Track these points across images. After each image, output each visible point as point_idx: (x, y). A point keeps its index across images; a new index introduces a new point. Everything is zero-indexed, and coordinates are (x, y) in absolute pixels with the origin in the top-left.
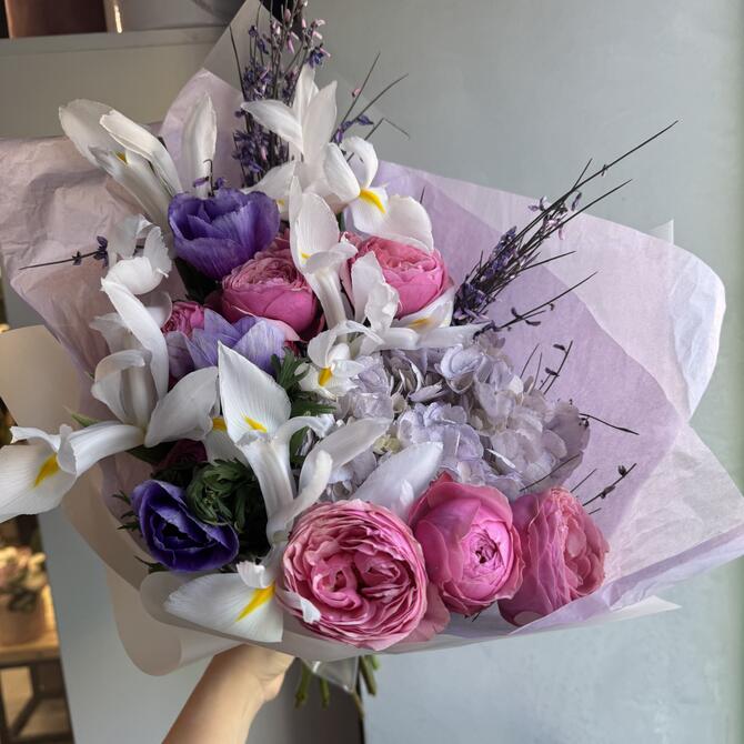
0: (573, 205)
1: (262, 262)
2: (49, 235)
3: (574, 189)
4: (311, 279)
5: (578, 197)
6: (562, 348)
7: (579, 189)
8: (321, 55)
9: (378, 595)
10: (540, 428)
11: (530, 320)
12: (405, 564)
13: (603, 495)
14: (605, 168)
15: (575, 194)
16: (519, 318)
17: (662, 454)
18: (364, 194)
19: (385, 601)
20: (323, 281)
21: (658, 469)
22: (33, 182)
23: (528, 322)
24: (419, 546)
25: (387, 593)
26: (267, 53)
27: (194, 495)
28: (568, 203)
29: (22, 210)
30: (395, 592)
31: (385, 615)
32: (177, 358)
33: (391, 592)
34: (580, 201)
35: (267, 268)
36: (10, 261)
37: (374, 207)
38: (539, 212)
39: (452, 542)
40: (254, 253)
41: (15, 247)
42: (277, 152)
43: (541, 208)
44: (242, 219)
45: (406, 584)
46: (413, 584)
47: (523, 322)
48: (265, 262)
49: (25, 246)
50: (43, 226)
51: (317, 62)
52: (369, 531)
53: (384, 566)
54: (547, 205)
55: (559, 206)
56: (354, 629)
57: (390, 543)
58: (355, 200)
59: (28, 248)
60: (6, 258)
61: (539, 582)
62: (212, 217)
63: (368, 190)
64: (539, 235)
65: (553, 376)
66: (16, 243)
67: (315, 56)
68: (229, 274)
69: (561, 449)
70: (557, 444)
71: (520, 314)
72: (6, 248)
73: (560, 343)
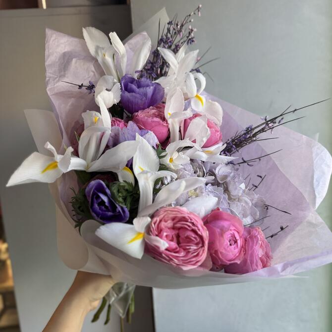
0: (280, 122)
1: (152, 111)
3: (281, 115)
4: (170, 121)
5: (282, 119)
6: (261, 177)
7: (283, 116)
8: (193, 41)
9: (188, 247)
10: (250, 204)
11: (249, 163)
12: (201, 237)
13: (272, 236)
14: (296, 110)
15: (281, 117)
16: (245, 162)
17: (301, 222)
18: (197, 96)
19: (190, 250)
20: (174, 124)
21: (299, 228)
22: (64, 52)
23: (248, 164)
24: (207, 232)
25: (192, 247)
26: (170, 34)
27: (115, 191)
28: (278, 120)
29: (58, 62)
30: (195, 247)
31: (190, 256)
32: (112, 137)
33: (194, 247)
35: (154, 114)
36: (49, 80)
37: (200, 102)
38: (264, 121)
39: (222, 235)
40: (150, 106)
41: (51, 75)
42: (163, 72)
43: (266, 120)
44: (150, 90)
45: (200, 245)
46: (203, 246)
47: (246, 164)
48: (154, 111)
49: (56, 77)
52: (189, 220)
53: (193, 236)
54: (267, 120)
55: (273, 121)
57: (197, 227)
58: (193, 98)
59: (57, 78)
60: (47, 79)
61: (249, 261)
62: (139, 86)
63: (199, 95)
64: (263, 130)
65: (255, 188)
66: (53, 74)
67: (190, 41)
68: (138, 112)
69: (256, 215)
70: (256, 213)
71: (246, 160)
72: (48, 74)
73: (260, 175)
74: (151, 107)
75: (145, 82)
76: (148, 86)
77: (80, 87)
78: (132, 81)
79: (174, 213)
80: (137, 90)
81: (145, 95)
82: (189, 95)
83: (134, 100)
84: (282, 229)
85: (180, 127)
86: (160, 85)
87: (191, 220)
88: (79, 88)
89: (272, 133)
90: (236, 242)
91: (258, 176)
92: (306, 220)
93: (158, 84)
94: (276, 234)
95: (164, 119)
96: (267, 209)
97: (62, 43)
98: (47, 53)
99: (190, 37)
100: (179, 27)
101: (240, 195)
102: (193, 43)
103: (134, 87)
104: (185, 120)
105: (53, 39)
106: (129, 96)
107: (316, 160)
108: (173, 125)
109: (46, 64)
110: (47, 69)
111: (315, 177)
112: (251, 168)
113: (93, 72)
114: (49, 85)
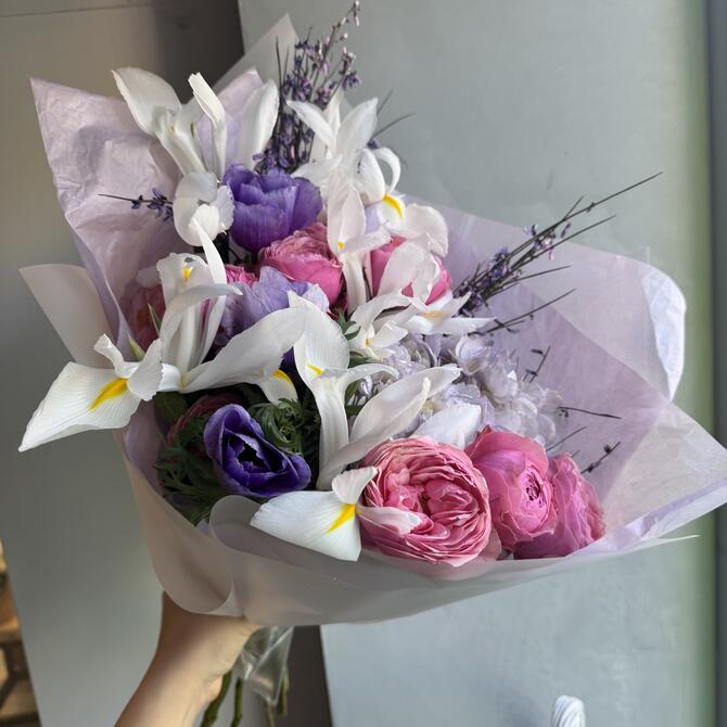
0: (564, 233)
1: (300, 240)
2: (100, 180)
3: (564, 220)
4: (342, 258)
5: (568, 226)
6: (540, 352)
9: (452, 519)
11: (511, 328)
12: (474, 492)
13: (590, 469)
14: (593, 205)
15: (565, 224)
16: (501, 326)
17: (646, 431)
19: (459, 523)
21: (644, 443)
22: (81, 131)
23: (509, 330)
24: (484, 479)
25: (460, 517)
29: (73, 152)
30: (468, 516)
31: (463, 534)
33: (465, 516)
34: (569, 229)
35: (305, 246)
36: (65, 194)
37: (395, 211)
38: (531, 237)
39: (512, 481)
40: (294, 230)
41: (68, 183)
43: (534, 233)
45: (476, 510)
46: (482, 510)
47: (504, 329)
48: (304, 240)
49: (78, 185)
50: (94, 172)
51: (351, 85)
53: (460, 492)
54: (538, 233)
55: (549, 233)
58: (377, 202)
59: (81, 188)
60: (60, 192)
61: (567, 527)
62: (266, 190)
63: (389, 195)
64: (531, 255)
65: (531, 376)
66: (69, 180)
67: (349, 80)
71: (502, 322)
72: (59, 182)
73: (538, 349)
74: (297, 232)
75: (277, 177)
76: (283, 186)
77: (136, 203)
78: (247, 178)
79: (411, 450)
80: (265, 197)
81: (282, 205)
82: (372, 198)
83: (260, 221)
84: (608, 450)
85: (364, 269)
86: (308, 181)
87: (448, 459)
88: (133, 208)
89: (552, 258)
90: (539, 491)
91: (534, 351)
92: (656, 425)
93: (304, 181)
94: (598, 464)
95: (329, 255)
96: (567, 415)
97: (72, 110)
98: (45, 134)
99: (348, 73)
100: (320, 52)
101: (514, 393)
102: (356, 84)
103: (256, 190)
104: (373, 254)
105: (51, 100)
106: (248, 212)
107: (653, 302)
108: (350, 266)
109: (50, 158)
110: (55, 170)
112: (516, 336)
113: (154, 167)
114: (69, 206)
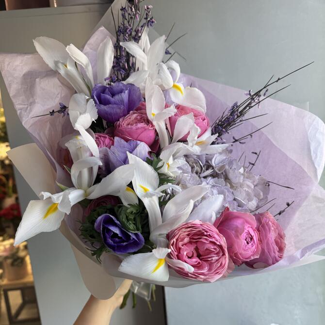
0: (265, 94)
1: (133, 116)
2: (36, 101)
3: (265, 87)
4: (155, 123)
5: (267, 91)
6: (256, 153)
7: (267, 87)
8: (153, 22)
9: (209, 259)
11: (241, 141)
12: (220, 247)
13: (280, 214)
14: (279, 79)
15: (265, 89)
16: (236, 141)
18: (174, 86)
20: (160, 125)
22: (24, 75)
23: (240, 143)
24: (224, 238)
25: (213, 258)
26: (126, 19)
27: (124, 220)
28: (262, 93)
29: (21, 88)
34: (267, 93)
35: (136, 118)
36: (21, 113)
37: (179, 92)
40: (130, 111)
41: (21, 106)
43: (250, 95)
44: (125, 96)
45: (221, 254)
46: (224, 254)
47: (238, 143)
48: (135, 115)
49: (26, 106)
50: (33, 97)
51: (151, 25)
52: (205, 233)
53: (212, 247)
54: (252, 94)
55: (258, 94)
56: (203, 274)
57: (214, 238)
58: (171, 88)
59: (27, 108)
60: (18, 112)
61: (266, 250)
62: (113, 95)
63: (176, 84)
64: (249, 106)
67: (150, 22)
68: (119, 120)
69: (260, 196)
70: (259, 194)
71: (237, 139)
72: (17, 107)
75: (118, 87)
76: (121, 91)
77: (52, 113)
78: (104, 90)
80: (112, 99)
81: (122, 101)
82: (166, 87)
83: (112, 111)
84: (288, 205)
85: (166, 124)
86: (134, 85)
87: (207, 232)
90: (252, 238)
91: (253, 153)
92: (311, 195)
93: (132, 85)
94: (284, 211)
95: (148, 122)
96: (269, 185)
97: (17, 66)
98: (6, 83)
99: (149, 19)
100: (133, 10)
102: (153, 24)
103: (108, 97)
104: (170, 118)
105: (7, 63)
106: (106, 109)
109: (11, 95)
110: (14, 101)
111: (312, 149)
114: (24, 119)
